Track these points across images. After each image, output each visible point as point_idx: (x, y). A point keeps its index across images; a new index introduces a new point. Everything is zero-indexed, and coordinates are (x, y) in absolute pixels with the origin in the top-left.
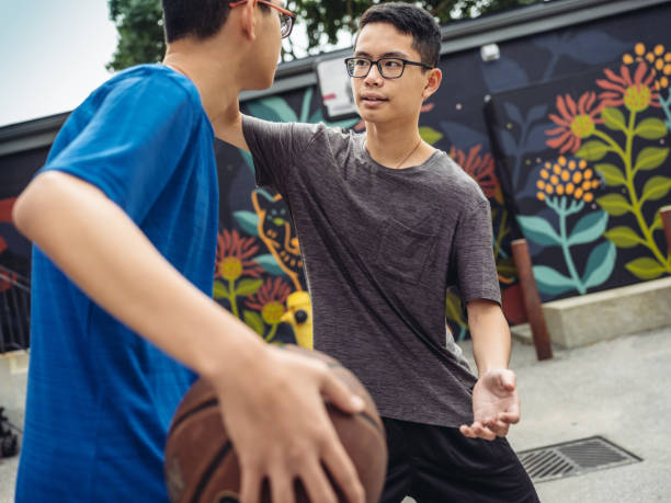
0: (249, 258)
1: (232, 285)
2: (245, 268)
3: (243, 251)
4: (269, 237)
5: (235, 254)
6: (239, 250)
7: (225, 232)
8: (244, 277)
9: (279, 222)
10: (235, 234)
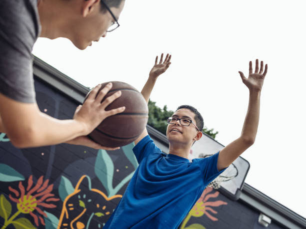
0: (44, 209)
1: (17, 214)
2: (35, 212)
3: (45, 201)
4: (68, 207)
5: (38, 198)
6: (43, 199)
7: (47, 181)
8: (28, 216)
9: (82, 204)
10: (51, 188)
